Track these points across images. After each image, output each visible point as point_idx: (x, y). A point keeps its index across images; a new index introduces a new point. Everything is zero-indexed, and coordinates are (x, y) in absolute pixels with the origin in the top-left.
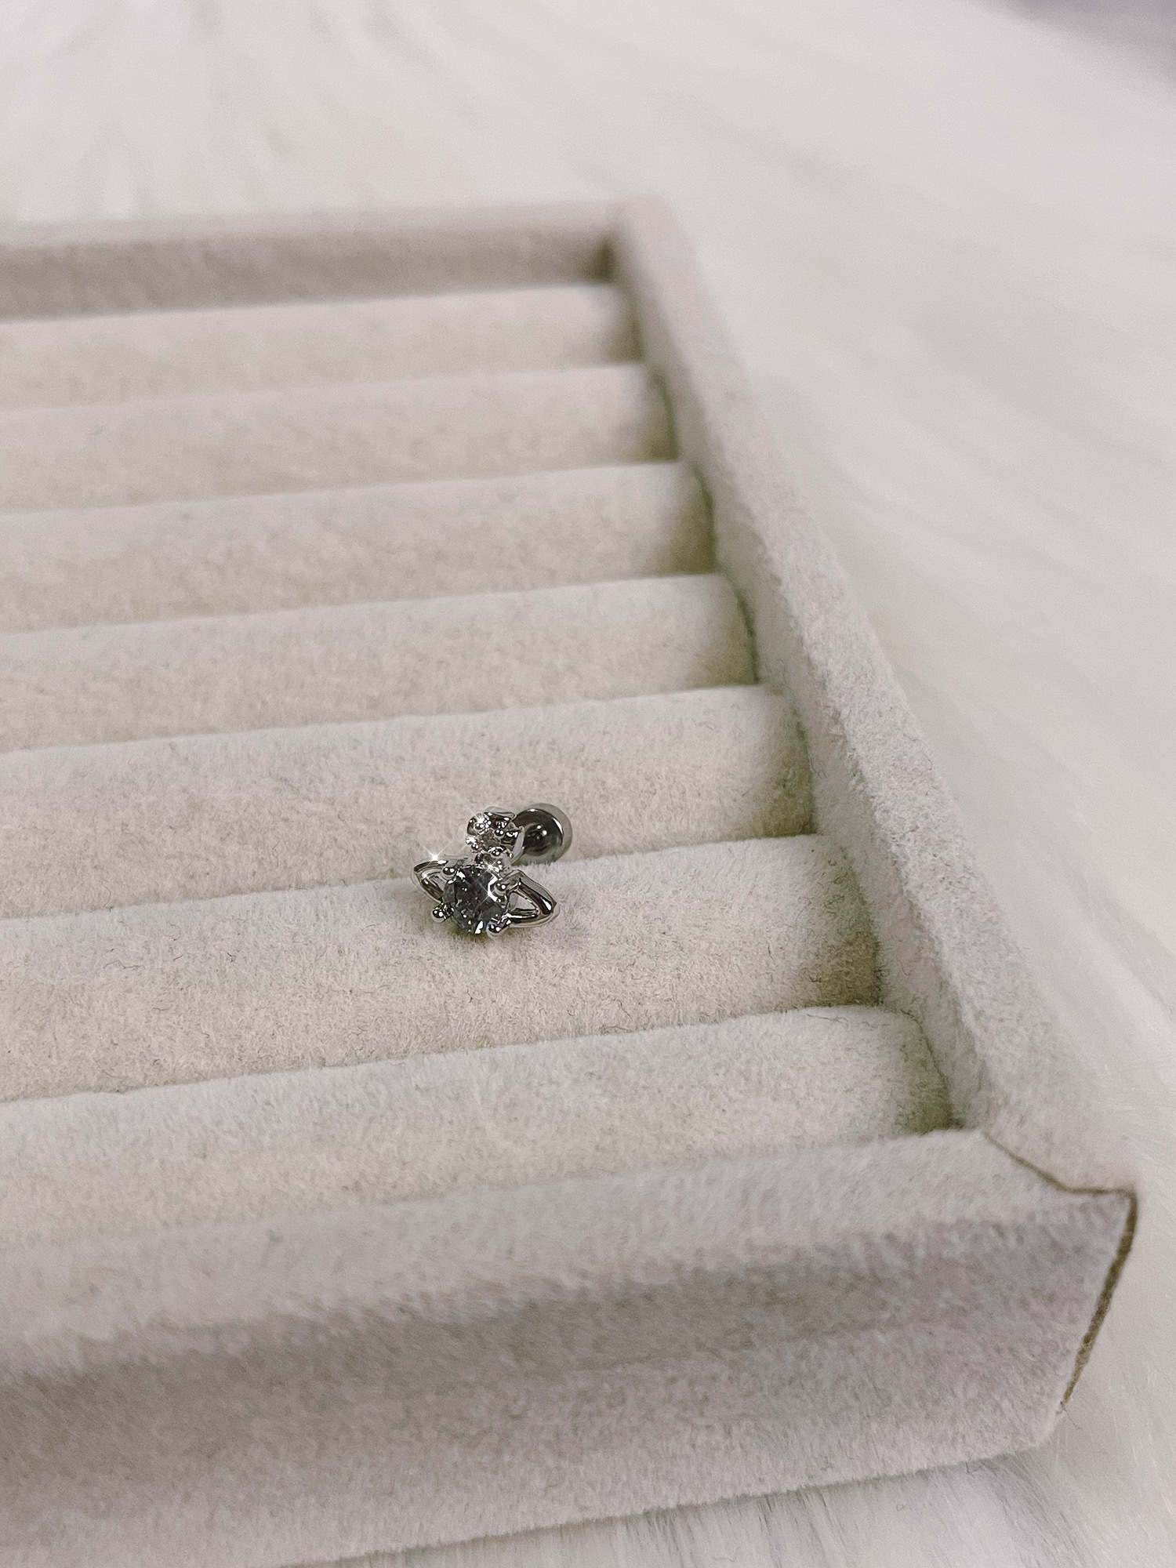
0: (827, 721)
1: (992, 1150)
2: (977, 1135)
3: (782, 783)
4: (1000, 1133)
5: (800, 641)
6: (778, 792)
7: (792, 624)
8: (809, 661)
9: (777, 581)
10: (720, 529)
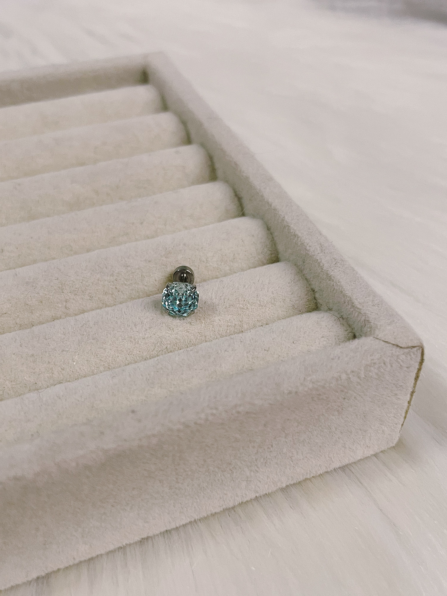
0: (280, 221)
1: (377, 340)
2: (371, 338)
4: (378, 335)
7: (258, 191)
8: (268, 203)
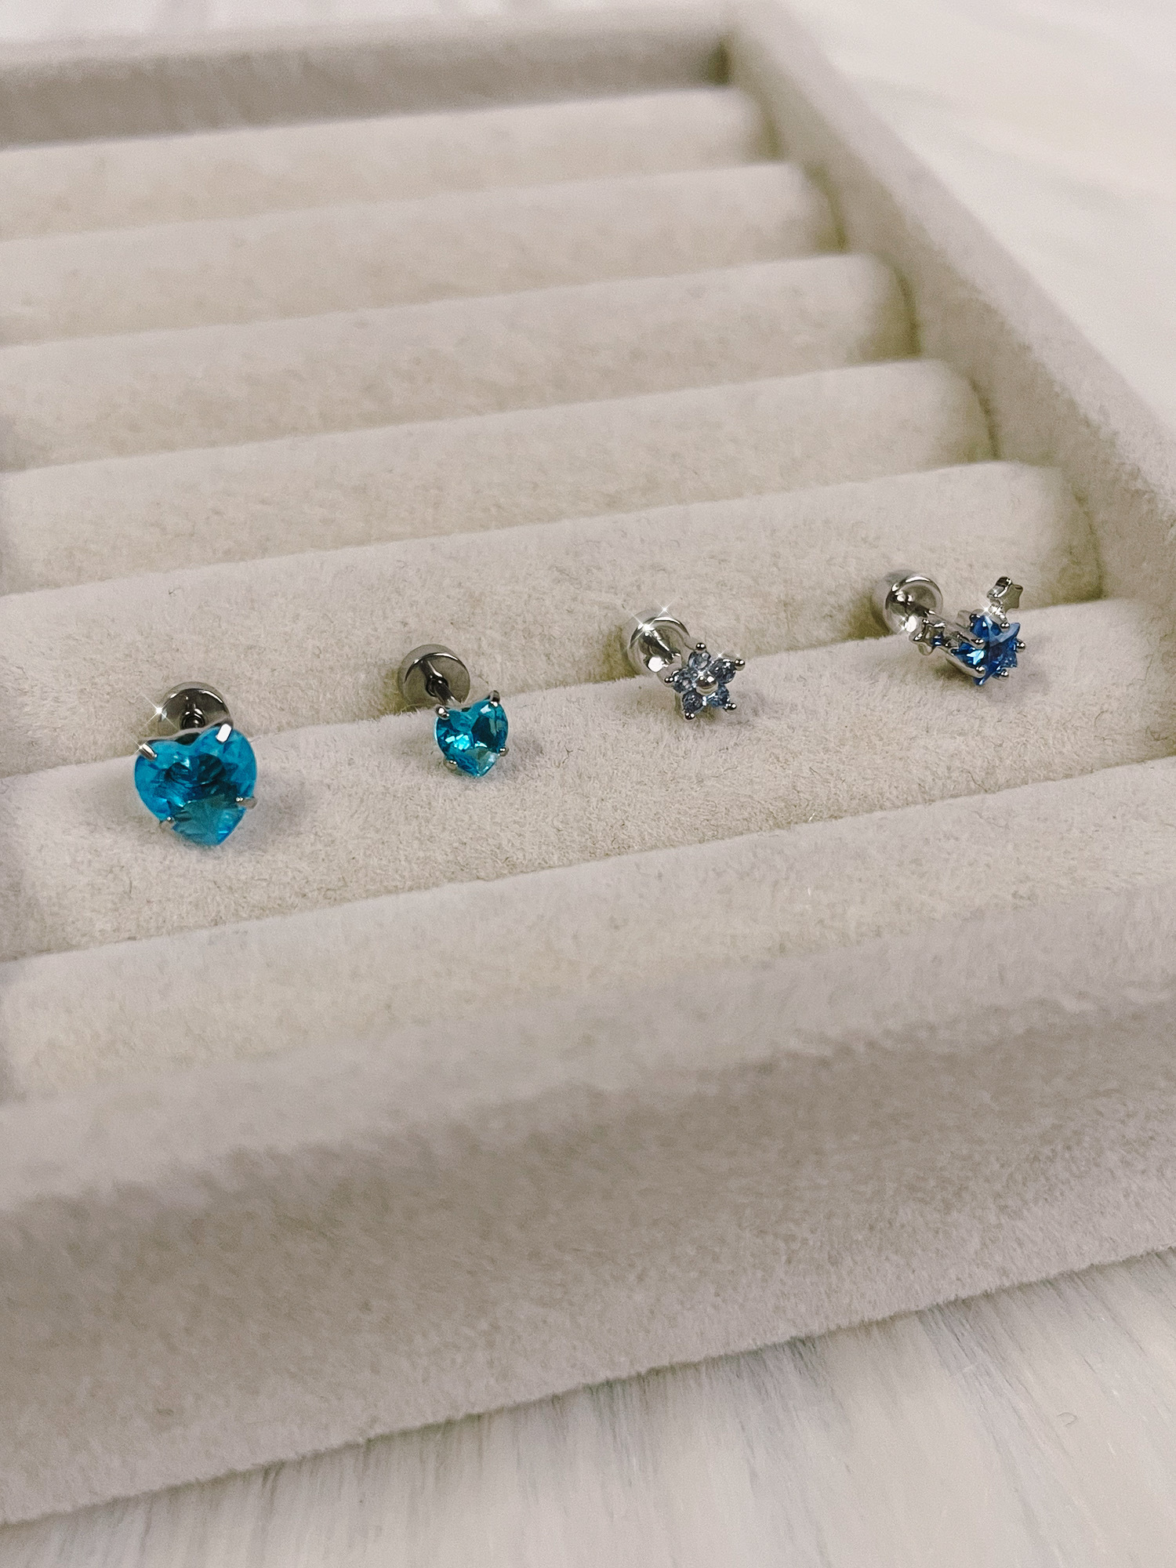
0: (1124, 477)
3: (1070, 551)
5: (1072, 405)
6: (1065, 561)
7: (1057, 389)
9: (1027, 348)
10: (926, 312)
